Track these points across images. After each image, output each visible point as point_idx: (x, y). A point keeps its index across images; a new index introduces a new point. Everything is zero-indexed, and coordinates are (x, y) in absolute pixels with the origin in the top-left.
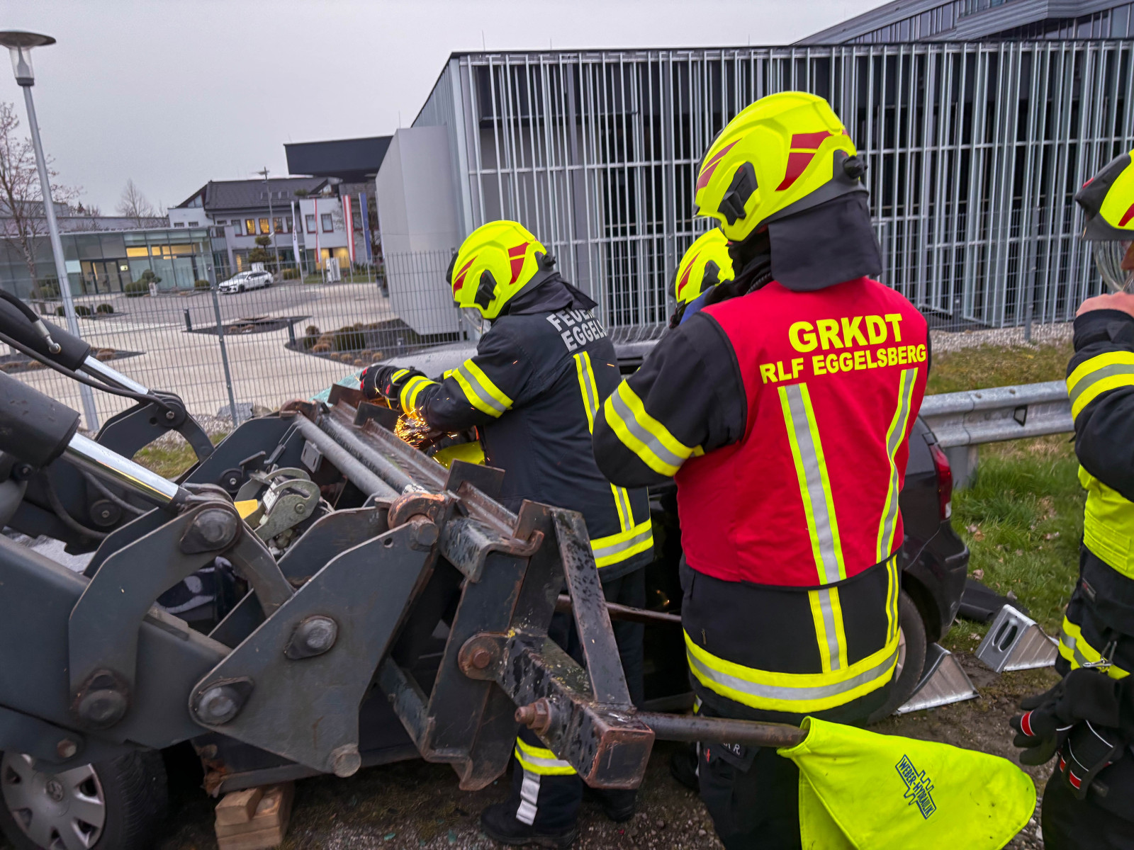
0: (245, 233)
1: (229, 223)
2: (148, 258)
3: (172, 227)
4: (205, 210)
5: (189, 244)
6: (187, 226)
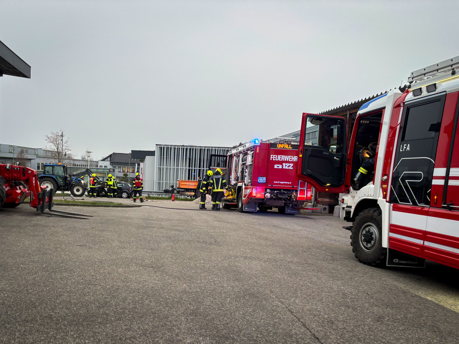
0: (122, 171)
1: (117, 168)
3: (99, 167)
5: (103, 173)
6: (103, 167)
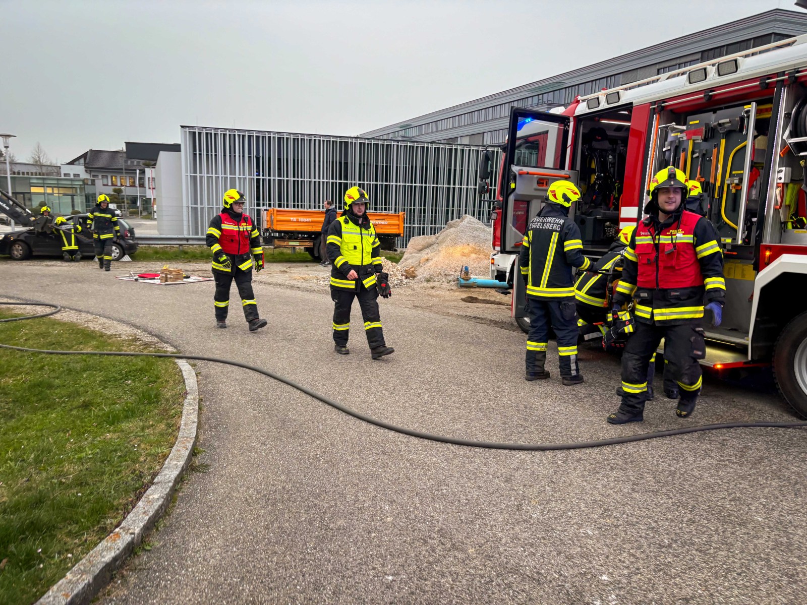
0: (110, 184)
1: (100, 177)
2: (44, 194)
3: (63, 177)
4: (85, 167)
5: (71, 188)
6: (72, 177)
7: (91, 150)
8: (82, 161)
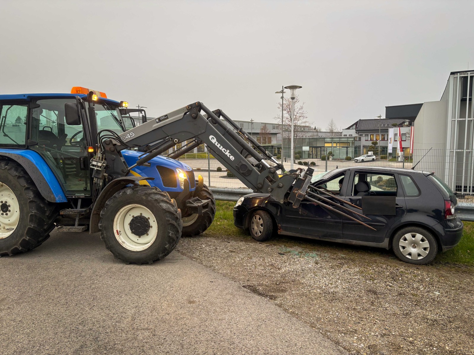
0: (369, 139)
1: (364, 136)
2: (331, 147)
3: (343, 136)
4: (356, 130)
5: (347, 143)
6: (348, 136)
7: (360, 120)
8: (354, 127)
